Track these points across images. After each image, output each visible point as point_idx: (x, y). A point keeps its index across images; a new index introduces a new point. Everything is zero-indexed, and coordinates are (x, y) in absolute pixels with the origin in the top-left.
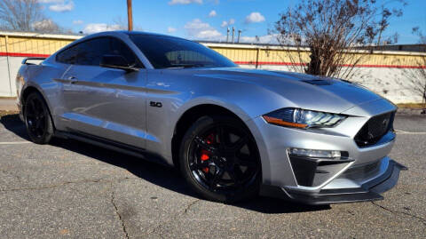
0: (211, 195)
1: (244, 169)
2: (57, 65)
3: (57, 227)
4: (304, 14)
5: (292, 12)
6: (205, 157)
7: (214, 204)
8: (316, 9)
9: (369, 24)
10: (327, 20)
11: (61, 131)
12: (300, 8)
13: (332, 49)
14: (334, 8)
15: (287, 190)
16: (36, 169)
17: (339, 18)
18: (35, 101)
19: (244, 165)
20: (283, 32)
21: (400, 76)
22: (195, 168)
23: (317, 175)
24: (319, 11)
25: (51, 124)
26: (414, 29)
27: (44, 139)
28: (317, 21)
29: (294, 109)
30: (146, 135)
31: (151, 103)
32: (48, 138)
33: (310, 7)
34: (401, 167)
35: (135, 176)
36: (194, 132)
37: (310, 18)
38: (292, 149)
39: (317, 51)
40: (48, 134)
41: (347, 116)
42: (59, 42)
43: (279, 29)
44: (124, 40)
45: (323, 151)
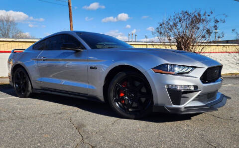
0: (126, 115)
1: (143, 100)
2: (33, 52)
3: (41, 134)
4: (171, 23)
5: (165, 22)
6: (122, 95)
7: (128, 120)
8: (178, 20)
9: (208, 27)
10: (185, 26)
11: (36, 89)
12: (169, 20)
13: (188, 42)
14: (188, 19)
15: (167, 108)
16: (23, 109)
17: (191, 25)
18: (20, 73)
19: (143, 97)
20: (161, 33)
21: (228, 56)
22: (117, 101)
23: (182, 99)
24: (180, 21)
25: (30, 85)
26: (233, 30)
27: (26, 94)
28: (179, 27)
29: (168, 64)
30: (88, 86)
31: (91, 67)
32: (28, 94)
33: (175, 19)
34: (227, 97)
35: (82, 110)
36: (116, 81)
37: (175, 25)
38: (168, 85)
39: (180, 43)
40: (28, 91)
41: (195, 67)
42: (28, 43)
43: (158, 31)
44: (73, 35)
45: (185, 86)
